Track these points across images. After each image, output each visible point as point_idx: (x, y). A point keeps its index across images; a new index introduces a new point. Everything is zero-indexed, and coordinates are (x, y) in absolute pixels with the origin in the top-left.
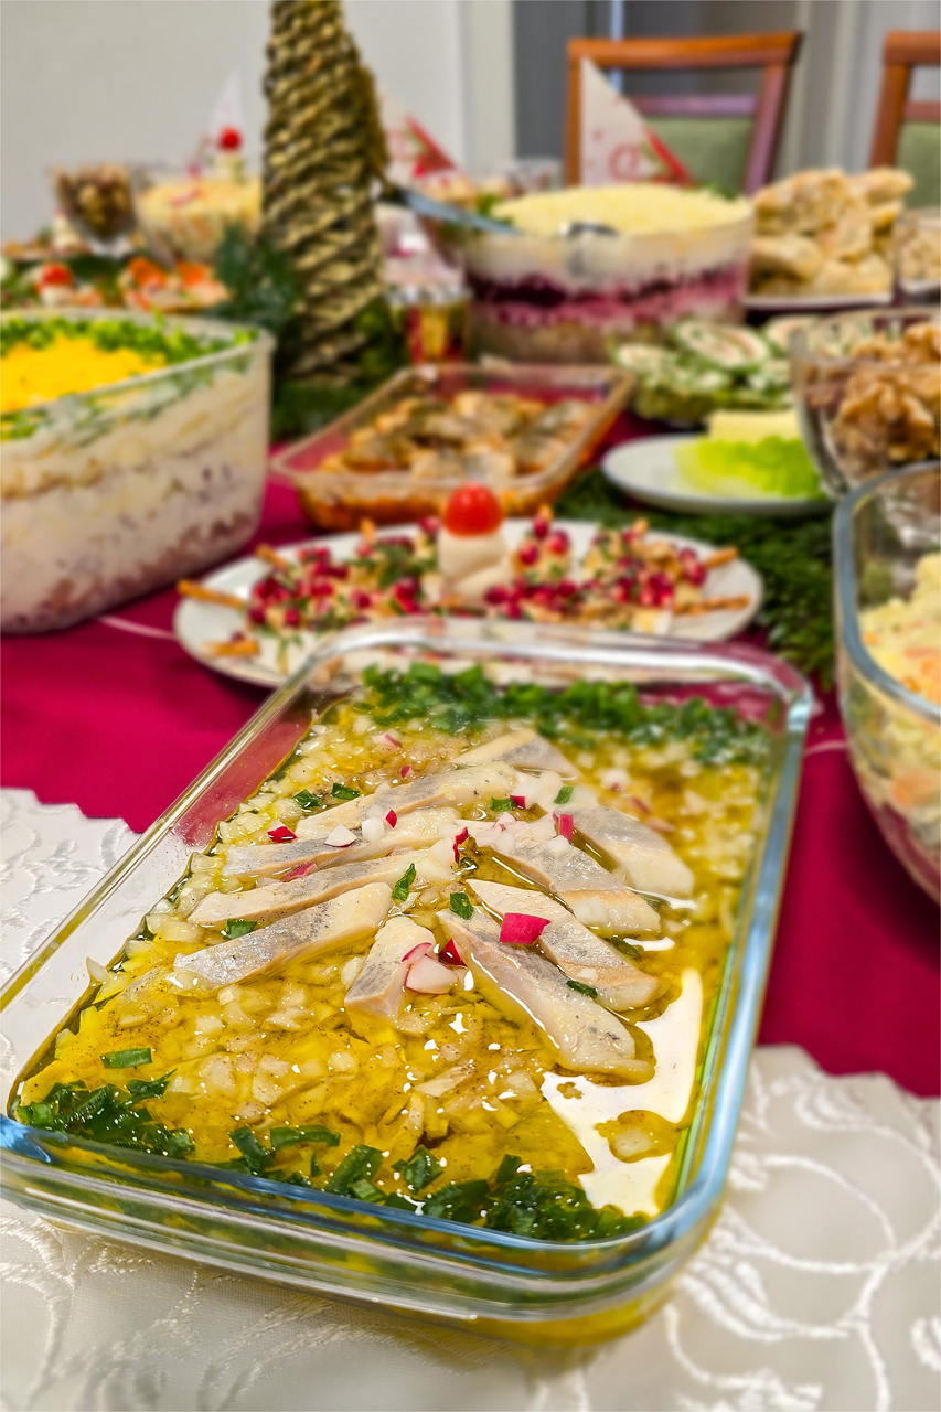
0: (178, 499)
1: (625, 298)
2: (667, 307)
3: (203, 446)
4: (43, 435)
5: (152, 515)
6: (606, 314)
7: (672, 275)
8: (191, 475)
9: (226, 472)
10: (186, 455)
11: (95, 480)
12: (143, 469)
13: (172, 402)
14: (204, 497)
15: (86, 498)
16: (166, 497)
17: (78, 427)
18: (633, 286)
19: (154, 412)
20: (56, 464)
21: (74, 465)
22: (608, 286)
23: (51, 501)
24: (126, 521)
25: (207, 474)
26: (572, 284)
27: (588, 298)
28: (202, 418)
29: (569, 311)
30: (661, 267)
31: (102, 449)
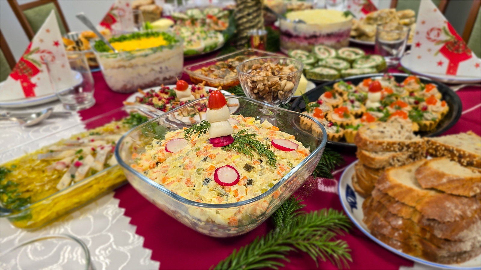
0: (153, 73)
1: (306, 38)
2: (316, 41)
3: (159, 63)
4: (119, 58)
5: (146, 75)
6: (301, 41)
7: (318, 34)
8: (157, 68)
9: (167, 68)
10: (155, 64)
11: (132, 66)
12: (144, 65)
13: (151, 54)
14: (160, 72)
15: (130, 70)
16: (150, 71)
17: (127, 57)
18: (308, 35)
19: (146, 56)
20: (122, 63)
21: (127, 64)
22: (302, 35)
23: (121, 70)
24: (139, 75)
25: (161, 68)
26: (294, 33)
27: (297, 37)
28: (159, 57)
29: (294, 40)
30: (315, 32)
31: (133, 61)
